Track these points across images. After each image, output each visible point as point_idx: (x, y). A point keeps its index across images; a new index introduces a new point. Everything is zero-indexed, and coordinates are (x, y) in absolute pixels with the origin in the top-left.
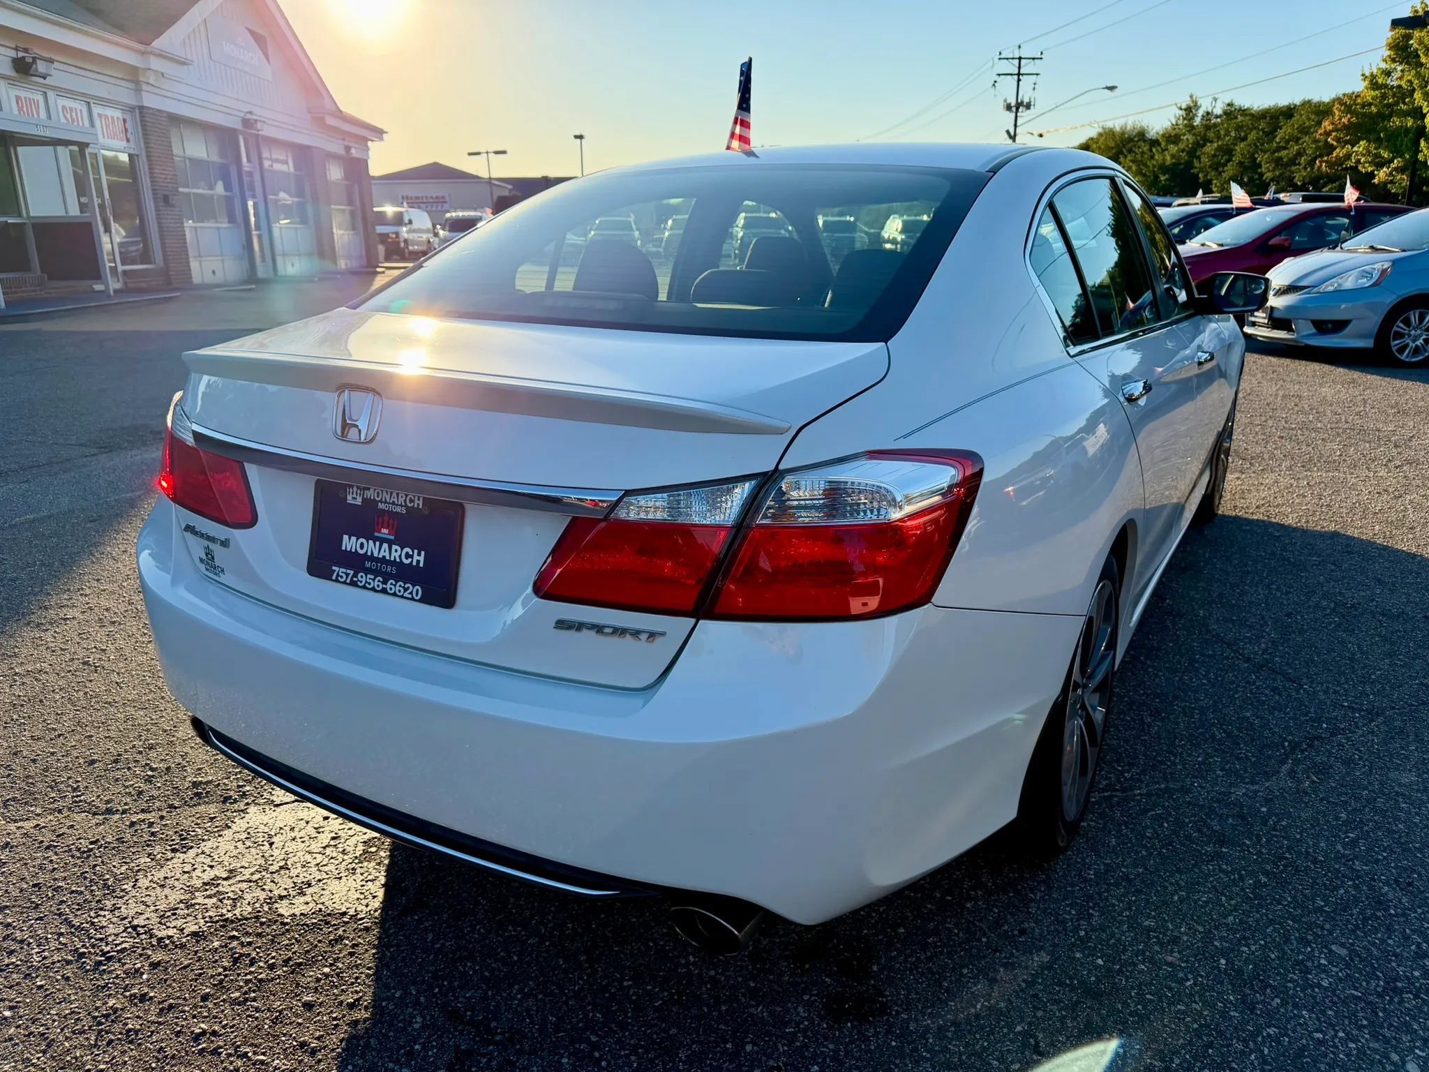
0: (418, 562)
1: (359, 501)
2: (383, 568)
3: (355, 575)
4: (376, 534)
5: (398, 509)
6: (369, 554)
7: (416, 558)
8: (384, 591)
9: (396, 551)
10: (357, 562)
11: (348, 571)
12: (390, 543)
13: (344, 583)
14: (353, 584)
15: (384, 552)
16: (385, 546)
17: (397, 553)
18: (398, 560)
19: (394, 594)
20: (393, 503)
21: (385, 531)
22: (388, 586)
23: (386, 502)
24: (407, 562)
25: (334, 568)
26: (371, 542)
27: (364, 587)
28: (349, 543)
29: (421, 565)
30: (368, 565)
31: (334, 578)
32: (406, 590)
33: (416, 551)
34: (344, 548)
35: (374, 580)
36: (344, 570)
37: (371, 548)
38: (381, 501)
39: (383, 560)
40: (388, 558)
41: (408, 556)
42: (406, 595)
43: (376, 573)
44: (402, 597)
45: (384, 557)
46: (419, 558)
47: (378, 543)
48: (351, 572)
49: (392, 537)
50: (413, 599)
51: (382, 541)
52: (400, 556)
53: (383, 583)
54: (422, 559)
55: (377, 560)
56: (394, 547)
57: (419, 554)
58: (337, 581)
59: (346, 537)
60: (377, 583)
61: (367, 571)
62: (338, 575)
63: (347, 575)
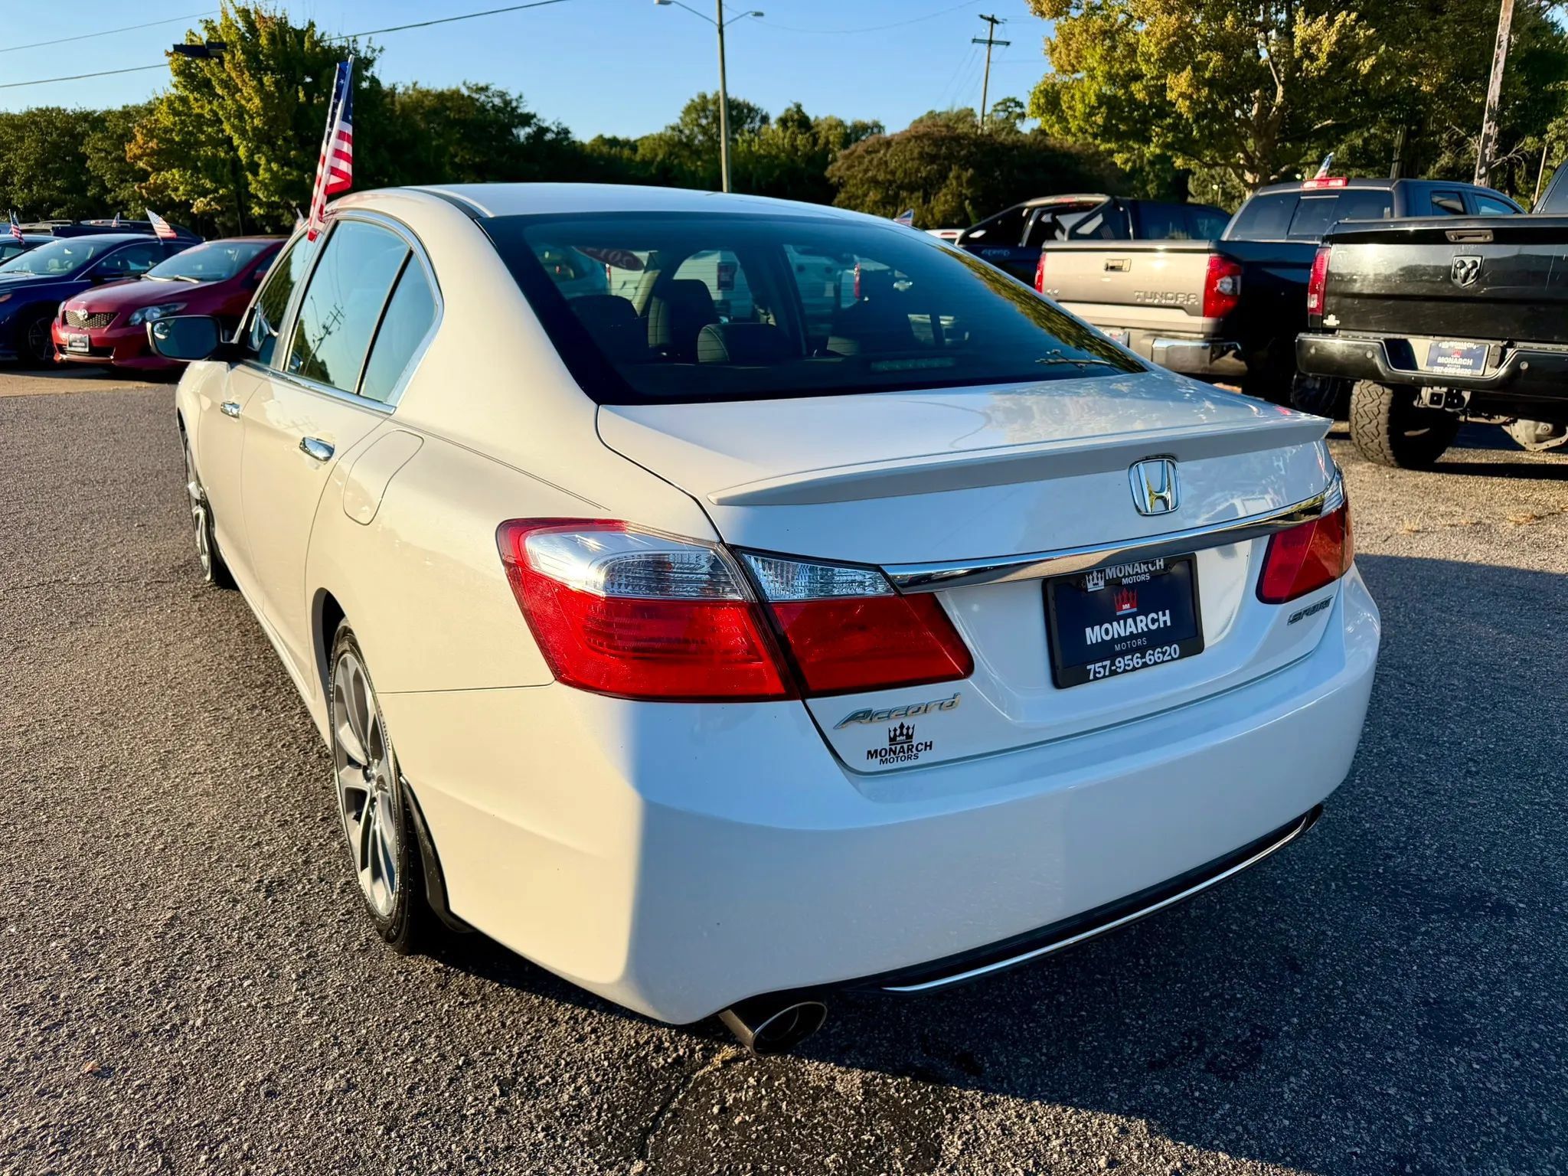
1: (1101, 585)
2: (1135, 645)
3: (1113, 664)
4: (1118, 613)
5: (1143, 578)
6: (1116, 636)
7: (1162, 619)
8: (1145, 665)
10: (1107, 651)
11: (1104, 663)
12: (1134, 616)
13: (1104, 677)
14: (1113, 673)
15: (1131, 628)
16: (1130, 621)
17: (1143, 623)
18: (1145, 629)
19: (1156, 663)
20: (1137, 574)
21: (1127, 606)
22: (1147, 657)
23: (1129, 575)
24: (1154, 627)
25: (1088, 667)
26: (1115, 624)
27: (1125, 671)
28: (1094, 635)
29: (1169, 624)
30: (1117, 648)
31: (1091, 677)
32: (1164, 653)
33: (1160, 613)
35: (1132, 659)
36: (1100, 664)
37: (1117, 629)
38: (1125, 577)
39: (1132, 636)
42: (1166, 658)
43: (1131, 651)
44: (1163, 662)
45: (1131, 633)
46: (1165, 618)
47: (1122, 622)
48: (1108, 663)
49: (1135, 610)
50: (1173, 659)
51: (1125, 617)
52: (1147, 625)
53: (1141, 658)
54: (1167, 618)
55: (1126, 639)
56: (1138, 618)
58: (1096, 679)
59: (1088, 630)
60: (1137, 660)
61: (1122, 654)
62: (1095, 672)
63: (1104, 667)
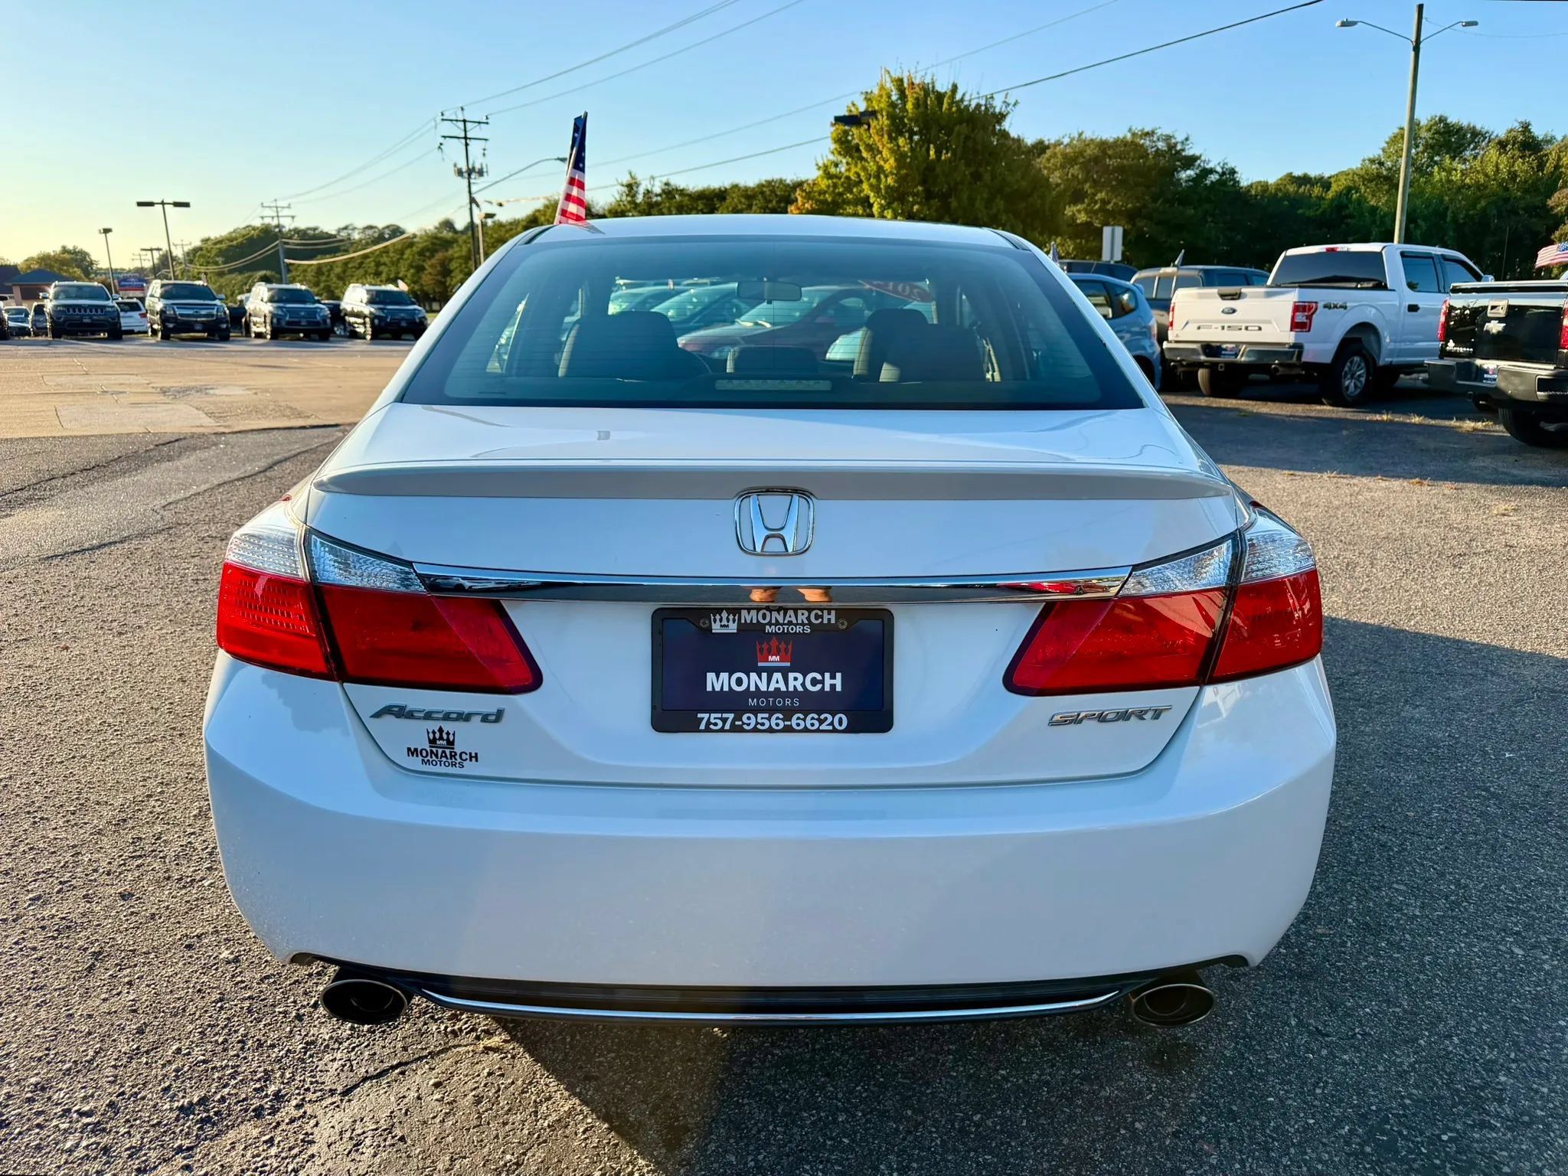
0: (833, 686)
1: (733, 628)
2: (779, 704)
3: (737, 718)
4: (760, 664)
5: (799, 629)
6: (753, 688)
7: (828, 682)
8: (788, 729)
9: (796, 679)
10: (735, 704)
11: (725, 715)
12: (785, 671)
13: (722, 730)
14: (735, 729)
15: (778, 682)
16: (777, 676)
17: (797, 681)
18: (800, 689)
19: (806, 730)
20: (790, 623)
21: (774, 658)
22: (794, 721)
23: (777, 623)
24: (815, 689)
25: (699, 715)
26: (753, 675)
27: (755, 730)
28: (717, 682)
29: (839, 688)
30: (752, 702)
31: (702, 726)
32: (821, 722)
33: (827, 675)
34: (709, 688)
35: (769, 719)
36: (719, 715)
37: (755, 682)
38: (770, 624)
39: (777, 693)
40: (783, 689)
41: (814, 682)
42: (824, 727)
43: (771, 711)
44: (818, 731)
45: (777, 689)
46: (834, 682)
47: (764, 675)
48: (731, 716)
49: (787, 664)
50: (834, 731)
51: (770, 670)
52: (803, 685)
53: (784, 720)
54: (838, 681)
55: (767, 694)
56: (791, 675)
57: (833, 677)
58: (708, 730)
59: (710, 676)
60: (777, 721)
61: (755, 711)
62: (709, 723)
63: (724, 720)
